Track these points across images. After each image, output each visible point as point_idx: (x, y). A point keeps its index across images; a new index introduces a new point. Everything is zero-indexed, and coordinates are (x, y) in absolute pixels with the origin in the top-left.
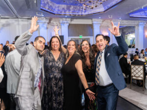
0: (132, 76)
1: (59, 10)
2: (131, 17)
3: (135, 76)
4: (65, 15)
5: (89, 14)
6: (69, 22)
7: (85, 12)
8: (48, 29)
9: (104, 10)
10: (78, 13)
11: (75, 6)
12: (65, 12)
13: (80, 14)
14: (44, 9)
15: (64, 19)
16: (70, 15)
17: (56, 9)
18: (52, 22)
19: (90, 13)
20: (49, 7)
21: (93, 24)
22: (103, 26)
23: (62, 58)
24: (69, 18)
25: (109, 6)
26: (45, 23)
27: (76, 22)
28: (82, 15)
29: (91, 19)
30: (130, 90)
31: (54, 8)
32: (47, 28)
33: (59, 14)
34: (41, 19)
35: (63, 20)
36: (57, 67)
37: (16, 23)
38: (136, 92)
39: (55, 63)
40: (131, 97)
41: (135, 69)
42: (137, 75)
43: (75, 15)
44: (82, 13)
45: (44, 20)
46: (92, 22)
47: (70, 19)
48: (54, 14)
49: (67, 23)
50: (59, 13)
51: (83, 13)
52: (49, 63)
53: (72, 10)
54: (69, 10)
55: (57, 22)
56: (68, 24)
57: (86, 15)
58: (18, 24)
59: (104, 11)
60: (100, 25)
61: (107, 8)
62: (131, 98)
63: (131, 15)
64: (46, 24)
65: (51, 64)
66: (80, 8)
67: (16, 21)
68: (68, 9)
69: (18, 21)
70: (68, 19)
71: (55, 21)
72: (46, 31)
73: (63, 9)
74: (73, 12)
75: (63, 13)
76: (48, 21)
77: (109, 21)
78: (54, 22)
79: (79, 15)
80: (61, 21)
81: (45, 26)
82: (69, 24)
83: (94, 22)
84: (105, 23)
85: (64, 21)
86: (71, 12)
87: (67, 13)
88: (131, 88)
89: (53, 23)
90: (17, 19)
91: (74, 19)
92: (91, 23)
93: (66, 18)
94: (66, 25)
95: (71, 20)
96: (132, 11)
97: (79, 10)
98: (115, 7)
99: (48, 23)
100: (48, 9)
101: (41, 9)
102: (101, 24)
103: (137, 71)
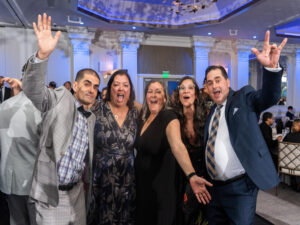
0: (281, 168)
1: (118, 13)
2: (278, 35)
3: (286, 167)
4: (132, 24)
5: (185, 25)
6: (141, 40)
7: (177, 19)
8: (93, 55)
9: (218, 18)
10: (160, 20)
11: (155, 6)
12: (132, 17)
13: (166, 23)
14: (85, 8)
15: (130, 33)
16: (144, 25)
17: (113, 10)
18: (101, 38)
19: (188, 22)
20: (97, 5)
21: (193, 47)
22: (216, 54)
23: (132, 123)
24: (140, 32)
25: (232, 8)
26: (86, 40)
27: (155, 41)
28: (170, 26)
29: (191, 36)
30: (275, 198)
31: (107, 6)
32: (90, 52)
33: (120, 22)
34: (76, 31)
35: (127, 36)
36: (124, 141)
37: (21, 38)
38: (290, 205)
39: (119, 132)
40: (279, 214)
41: (287, 151)
42: (291, 166)
43: (155, 25)
44: (169, 21)
45: (84, 34)
46: (193, 42)
47: (142, 35)
48: (108, 21)
49: (135, 43)
50: (119, 19)
51: (173, 23)
52: (105, 131)
53: (148, 15)
54: (142, 14)
55: (114, 40)
56: (138, 46)
57: (179, 26)
58: (26, 41)
59: (220, 20)
60: (208, 50)
61: (226, 13)
62: (277, 218)
63: (279, 32)
64: (90, 42)
65: (108, 134)
66: (166, 10)
67: (21, 33)
68: (140, 11)
69: (26, 33)
70: (137, 34)
71: (109, 37)
72: (87, 58)
73: (129, 10)
74: (151, 18)
75: (127, 20)
76: (92, 37)
77: (230, 42)
78: (107, 40)
79: (163, 26)
80: (123, 38)
81: (87, 46)
82: (141, 46)
83: (196, 44)
84: (220, 47)
85: (129, 39)
86: (145, 18)
87: (137, 20)
88: (277, 195)
89: (104, 42)
90: (22, 29)
91: (151, 33)
92: (189, 45)
93: (135, 31)
94: (134, 48)
95: (146, 37)
96: (281, 22)
97: (164, 15)
98: (244, 11)
99: (94, 42)
100: (95, 9)
101: (79, 9)
102: (211, 48)
103: (292, 156)
